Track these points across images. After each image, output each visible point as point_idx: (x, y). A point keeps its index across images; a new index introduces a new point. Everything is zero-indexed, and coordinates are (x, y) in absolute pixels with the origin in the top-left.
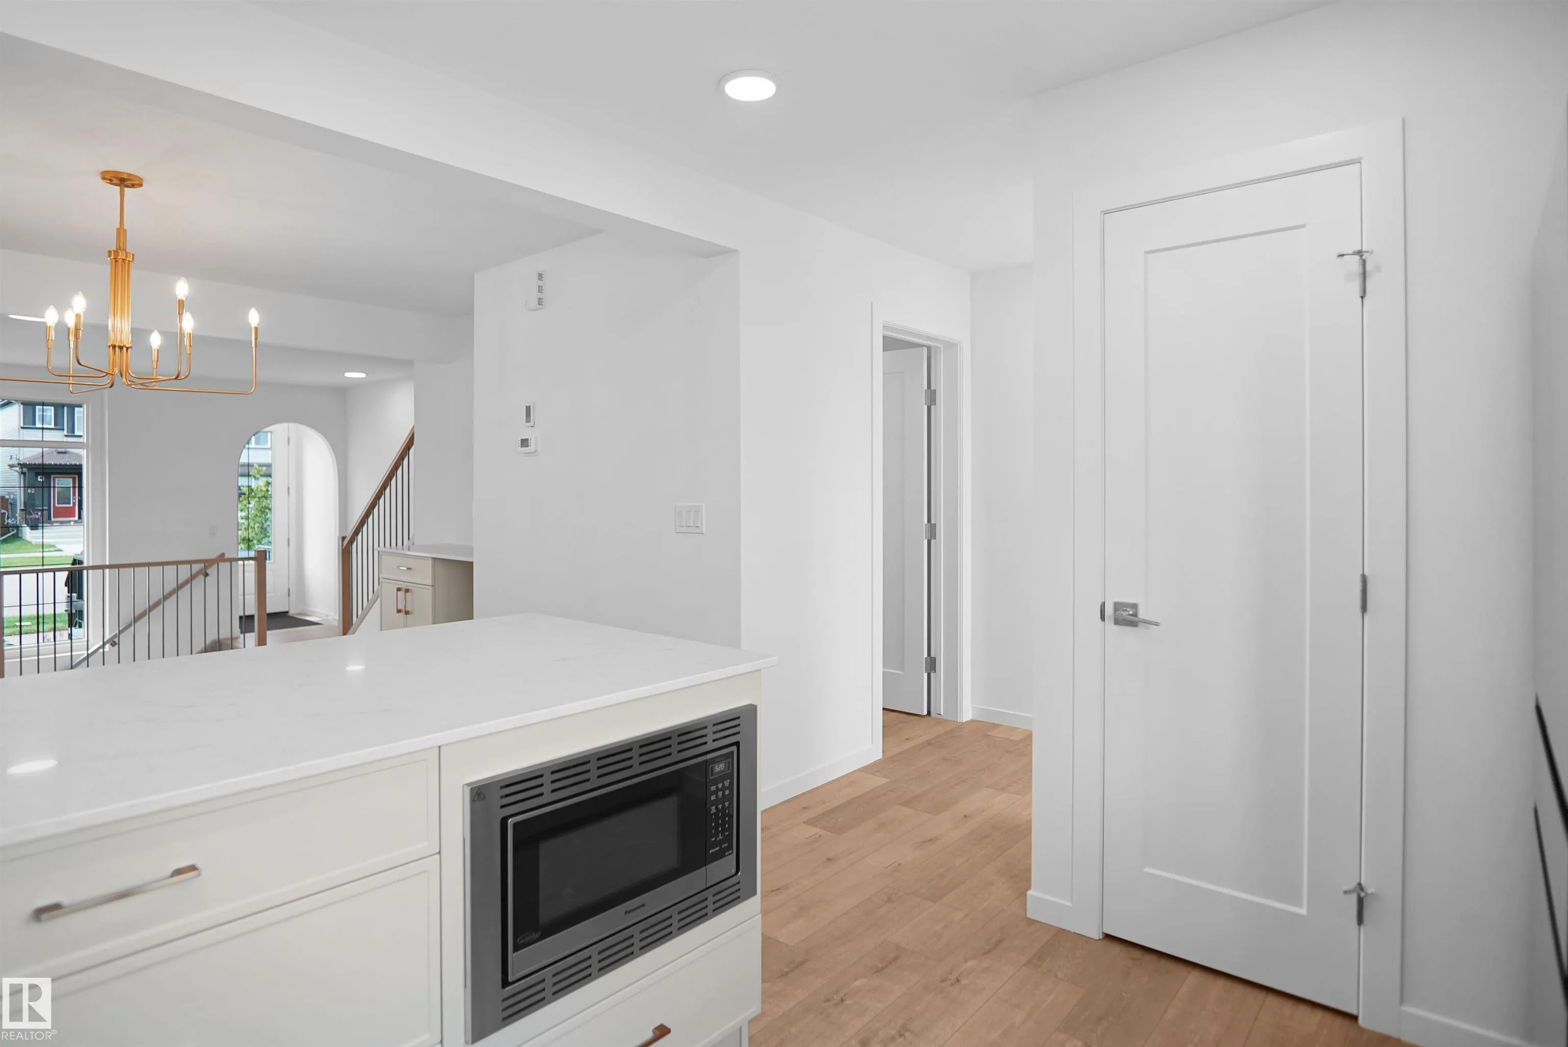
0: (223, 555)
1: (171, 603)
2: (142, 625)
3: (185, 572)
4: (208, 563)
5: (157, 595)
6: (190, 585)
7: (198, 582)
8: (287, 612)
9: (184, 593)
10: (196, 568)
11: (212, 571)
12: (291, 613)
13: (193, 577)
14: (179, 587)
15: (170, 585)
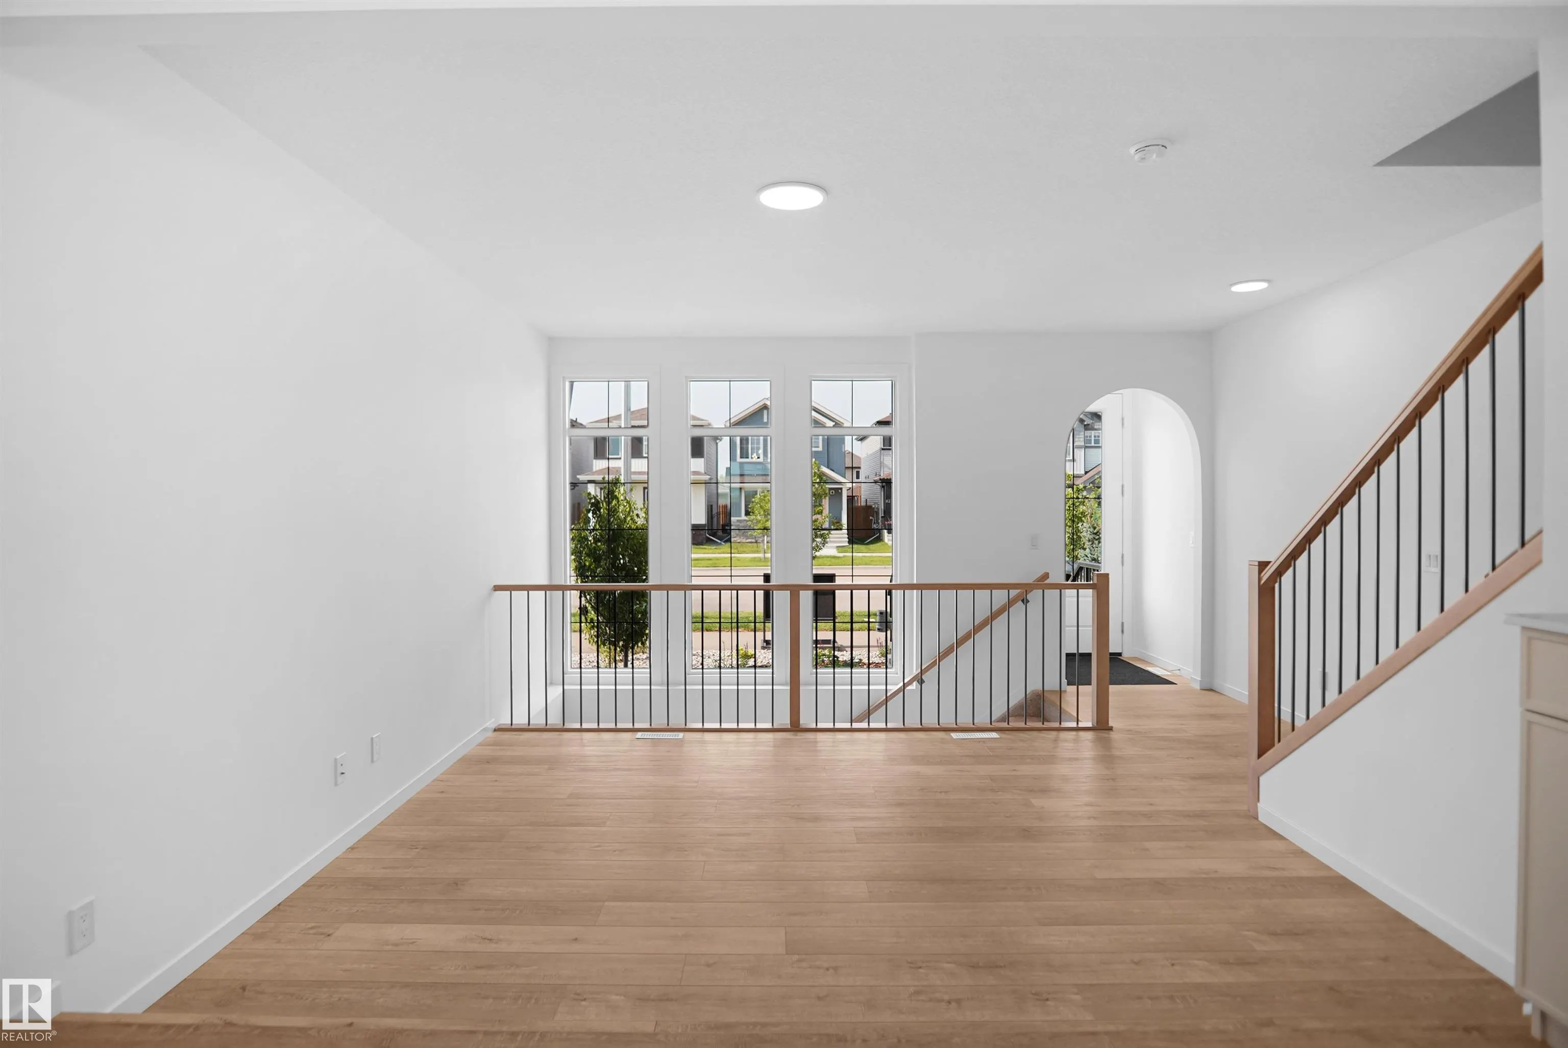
0: (1046, 576)
1: (983, 636)
2: (948, 663)
3: (1000, 597)
4: (1027, 588)
5: (966, 626)
6: (1007, 612)
7: (1018, 609)
8: (1120, 654)
9: (1000, 624)
10: (1014, 593)
11: (1035, 596)
12: (1126, 656)
13: (1010, 603)
14: (993, 616)
15: (983, 613)
